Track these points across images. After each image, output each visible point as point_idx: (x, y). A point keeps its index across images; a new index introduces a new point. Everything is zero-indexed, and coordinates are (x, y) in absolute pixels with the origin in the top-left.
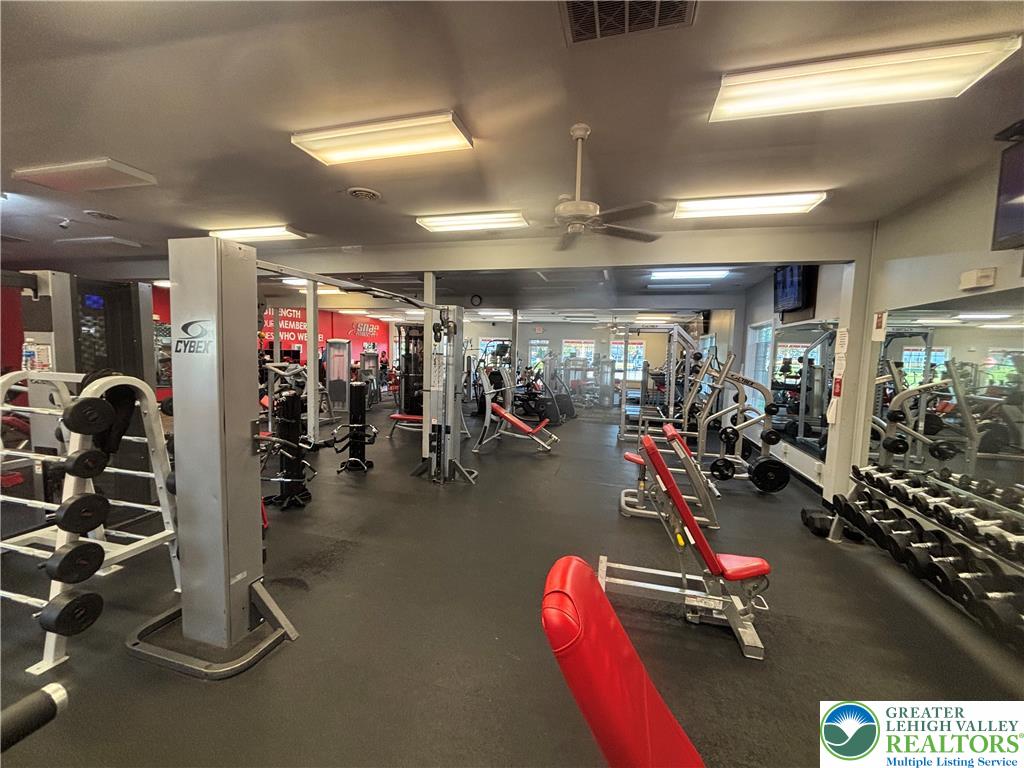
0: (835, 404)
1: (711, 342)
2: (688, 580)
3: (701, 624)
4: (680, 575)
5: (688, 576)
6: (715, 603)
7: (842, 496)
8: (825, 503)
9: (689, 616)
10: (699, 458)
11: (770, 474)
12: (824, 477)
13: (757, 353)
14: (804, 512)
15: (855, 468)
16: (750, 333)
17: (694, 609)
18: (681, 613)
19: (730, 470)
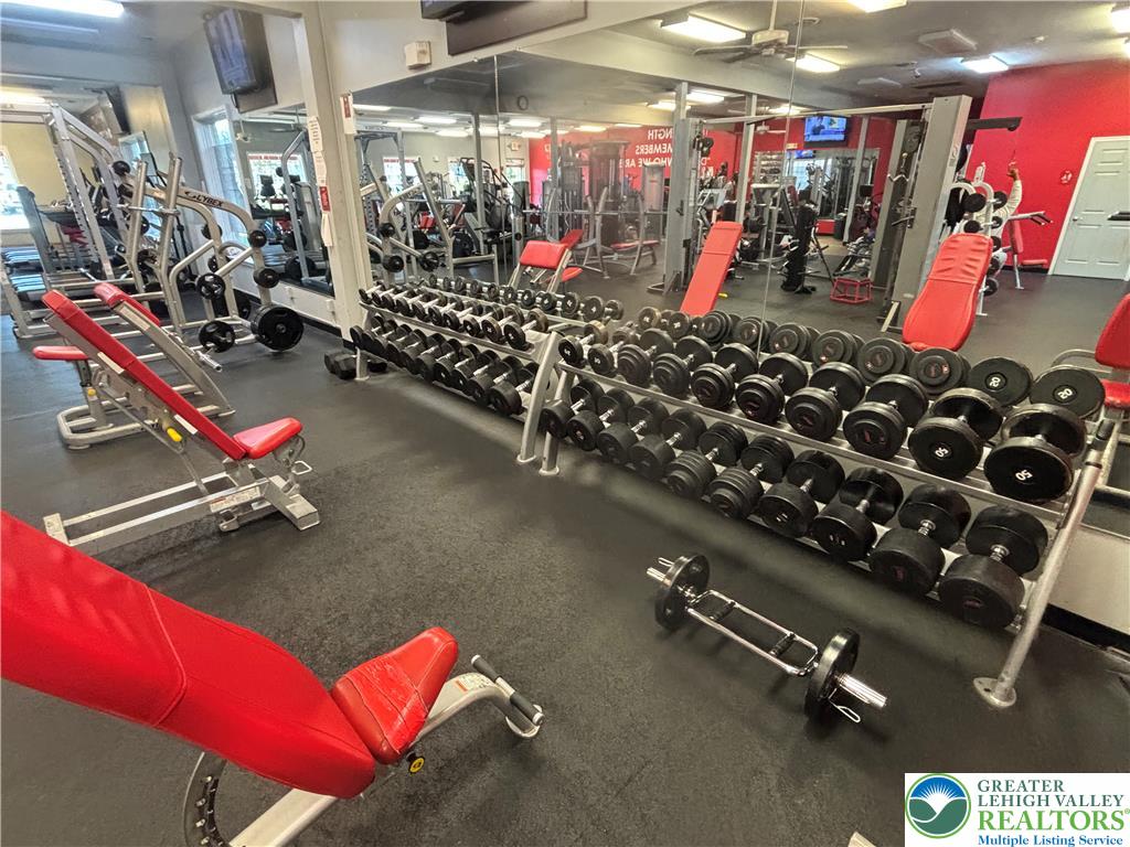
0: (327, 220)
1: (142, 148)
2: (206, 484)
3: (242, 527)
4: (193, 484)
5: (205, 480)
6: (250, 493)
7: (357, 327)
8: (346, 343)
9: (224, 526)
10: (178, 330)
11: (280, 326)
12: (339, 316)
13: (219, 163)
14: (327, 359)
15: (361, 292)
16: (199, 130)
17: (228, 516)
18: (212, 528)
19: (229, 333)
